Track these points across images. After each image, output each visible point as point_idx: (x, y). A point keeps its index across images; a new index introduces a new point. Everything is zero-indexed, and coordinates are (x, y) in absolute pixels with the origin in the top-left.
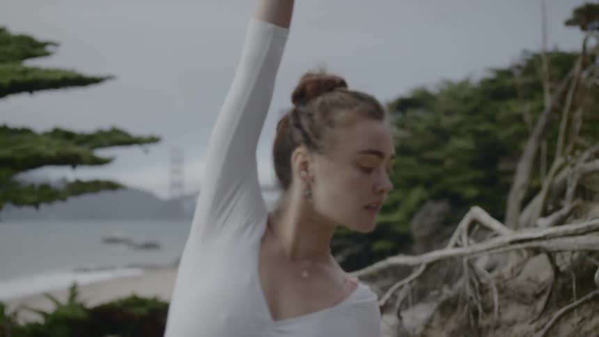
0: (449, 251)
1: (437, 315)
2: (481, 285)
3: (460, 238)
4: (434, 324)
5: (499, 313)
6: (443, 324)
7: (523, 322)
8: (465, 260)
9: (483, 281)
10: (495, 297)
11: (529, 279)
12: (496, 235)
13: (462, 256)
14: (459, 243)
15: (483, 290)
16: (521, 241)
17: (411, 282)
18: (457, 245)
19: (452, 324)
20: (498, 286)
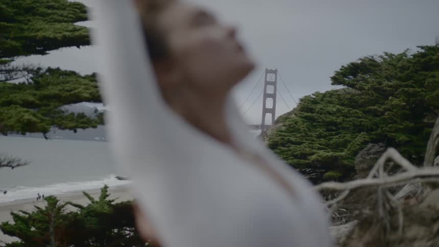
0: (369, 181)
1: (357, 230)
2: (392, 208)
3: (378, 171)
4: (355, 236)
5: (404, 231)
6: (360, 237)
7: (422, 239)
8: (380, 189)
9: (393, 205)
10: (401, 219)
11: (429, 207)
12: (405, 171)
13: (378, 185)
14: (377, 175)
15: (392, 212)
16: (423, 177)
17: (338, 202)
18: (375, 177)
19: (367, 237)
20: (404, 210)
